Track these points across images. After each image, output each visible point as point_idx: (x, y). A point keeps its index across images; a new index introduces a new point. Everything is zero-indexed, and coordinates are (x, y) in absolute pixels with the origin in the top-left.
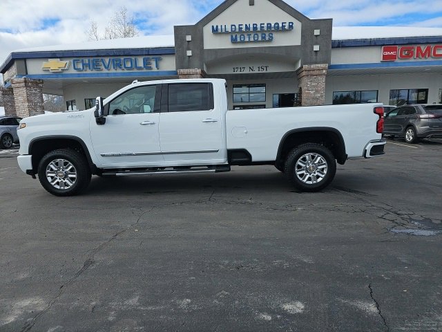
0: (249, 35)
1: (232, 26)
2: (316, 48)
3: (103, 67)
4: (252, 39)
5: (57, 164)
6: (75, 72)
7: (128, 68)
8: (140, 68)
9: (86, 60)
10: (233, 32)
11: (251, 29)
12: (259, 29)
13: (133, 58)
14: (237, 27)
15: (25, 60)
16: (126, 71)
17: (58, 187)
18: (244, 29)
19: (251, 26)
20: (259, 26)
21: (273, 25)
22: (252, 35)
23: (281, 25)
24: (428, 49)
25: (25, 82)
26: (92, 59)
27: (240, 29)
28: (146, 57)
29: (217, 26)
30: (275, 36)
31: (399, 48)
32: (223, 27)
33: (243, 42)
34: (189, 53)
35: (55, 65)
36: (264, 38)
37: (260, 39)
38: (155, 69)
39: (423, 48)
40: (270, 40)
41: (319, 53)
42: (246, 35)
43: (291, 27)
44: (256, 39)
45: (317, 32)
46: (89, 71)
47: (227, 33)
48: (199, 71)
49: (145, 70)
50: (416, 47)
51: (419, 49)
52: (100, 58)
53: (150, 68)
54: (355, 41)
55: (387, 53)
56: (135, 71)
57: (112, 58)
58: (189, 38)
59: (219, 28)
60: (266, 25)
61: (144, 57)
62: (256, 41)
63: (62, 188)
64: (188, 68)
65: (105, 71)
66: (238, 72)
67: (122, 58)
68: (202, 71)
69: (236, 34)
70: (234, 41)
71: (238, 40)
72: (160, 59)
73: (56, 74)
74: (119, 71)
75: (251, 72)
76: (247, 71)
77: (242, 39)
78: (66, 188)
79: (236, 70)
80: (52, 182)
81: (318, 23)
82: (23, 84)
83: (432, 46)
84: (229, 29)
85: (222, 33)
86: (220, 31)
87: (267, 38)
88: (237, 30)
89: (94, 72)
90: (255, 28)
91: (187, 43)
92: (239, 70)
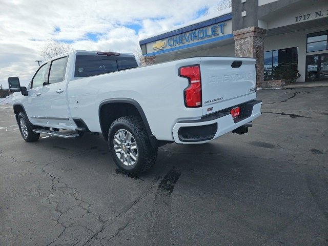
3: (185, 41)
6: (169, 47)
7: (202, 38)
8: (209, 36)
9: (175, 38)
13: (204, 29)
15: (145, 44)
16: (200, 41)
25: (145, 59)
26: (178, 36)
28: (214, 26)
34: (244, 14)
35: (159, 45)
38: (221, 35)
46: (178, 46)
49: (213, 37)
52: (183, 35)
53: (217, 35)
56: (207, 39)
57: (190, 32)
61: (212, 26)
64: (242, 28)
65: (187, 43)
66: (302, 21)
67: (197, 31)
68: (256, 28)
73: (161, 50)
74: (196, 41)
75: (318, 17)
76: (312, 18)
78: (27, 136)
79: (298, 19)
82: (144, 60)
89: (181, 45)
91: (242, 5)
92: (303, 18)
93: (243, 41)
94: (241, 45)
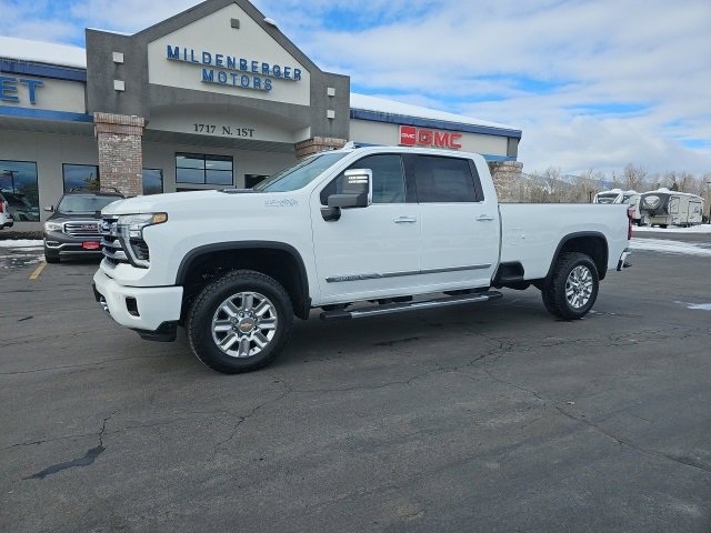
0: (234, 75)
1: (204, 53)
2: (331, 114)
4: (238, 83)
5: (238, 302)
10: (206, 65)
11: (238, 67)
12: (249, 69)
14: (213, 58)
17: (236, 354)
18: (224, 63)
19: (238, 62)
20: (249, 65)
21: (271, 67)
22: (239, 77)
23: (283, 70)
24: (446, 136)
27: (219, 62)
29: (177, 49)
30: (274, 84)
31: (418, 131)
32: (189, 53)
33: (222, 84)
34: (119, 85)
36: (257, 84)
37: (251, 85)
38: (26, 104)
39: (442, 134)
40: (267, 90)
41: (334, 122)
42: (228, 75)
43: (298, 76)
44: (245, 84)
45: (331, 92)
47: (194, 63)
48: (140, 121)
50: (434, 132)
51: (437, 135)
53: (16, 100)
54: (371, 113)
55: (406, 135)
58: (118, 57)
59: (181, 52)
60: (260, 65)
62: (244, 88)
63: (244, 354)
64: (117, 112)
66: (204, 133)
69: (212, 69)
70: (207, 80)
71: (216, 79)
72: (40, 86)
75: (226, 135)
76: (218, 133)
77: (223, 80)
78: (252, 353)
79: (199, 129)
80: (224, 344)
81: (333, 79)
83: (450, 134)
84: (199, 57)
85: (185, 62)
86: (182, 57)
87: (263, 87)
88: (214, 63)
90: (243, 66)
91: (114, 66)
92: (205, 129)
93: (117, 139)
94: (115, 146)
